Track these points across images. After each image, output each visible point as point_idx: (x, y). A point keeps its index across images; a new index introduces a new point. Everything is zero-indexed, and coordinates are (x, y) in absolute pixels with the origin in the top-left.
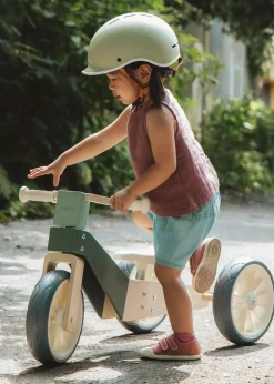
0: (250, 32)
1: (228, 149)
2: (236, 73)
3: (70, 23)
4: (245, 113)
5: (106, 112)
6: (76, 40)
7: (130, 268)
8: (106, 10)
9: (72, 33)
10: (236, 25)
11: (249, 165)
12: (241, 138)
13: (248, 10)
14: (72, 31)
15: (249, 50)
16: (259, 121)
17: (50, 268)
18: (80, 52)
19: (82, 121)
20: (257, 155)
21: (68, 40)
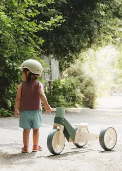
0: (60, 58)
1: (54, 95)
2: (56, 70)
3: (5, 56)
4: (59, 83)
5: (16, 84)
6: (7, 61)
7: (77, 129)
8: (16, 52)
9: (5, 59)
10: (56, 55)
11: (60, 100)
12: (58, 91)
13: (59, 51)
14: (6, 58)
15: (60, 63)
16: (63, 86)
17: (55, 128)
18: (8, 65)
19: (8, 86)
20: (63, 97)
21: (5, 61)
